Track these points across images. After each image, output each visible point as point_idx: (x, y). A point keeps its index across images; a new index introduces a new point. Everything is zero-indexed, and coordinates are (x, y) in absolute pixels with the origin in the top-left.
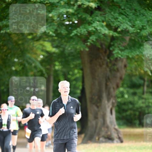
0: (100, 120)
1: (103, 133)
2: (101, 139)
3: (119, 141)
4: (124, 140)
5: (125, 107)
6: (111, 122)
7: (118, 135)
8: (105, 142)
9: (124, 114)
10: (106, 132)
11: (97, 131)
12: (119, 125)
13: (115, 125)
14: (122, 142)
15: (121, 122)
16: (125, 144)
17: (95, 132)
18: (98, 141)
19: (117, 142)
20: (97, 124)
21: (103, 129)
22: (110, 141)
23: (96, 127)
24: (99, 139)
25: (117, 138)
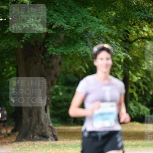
0: (35, 118)
1: (38, 131)
2: (35, 137)
3: (54, 139)
4: (59, 138)
5: (60, 105)
6: (46, 120)
7: (53, 133)
8: (40, 140)
9: (59, 112)
10: (41, 130)
11: (31, 129)
12: (53, 122)
13: (49, 123)
14: (56, 140)
15: (56, 120)
16: (59, 142)
17: (30, 129)
18: (33, 139)
19: (52, 140)
20: (31, 121)
21: (37, 126)
22: (45, 139)
23: (31, 125)
24: (33, 137)
25: (51, 136)
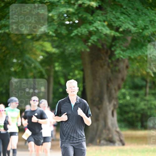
0: (101, 123)
1: (104, 136)
2: (102, 142)
3: (120, 144)
4: (126, 143)
5: (127, 109)
6: (113, 125)
7: (120, 138)
8: (107, 145)
9: (126, 116)
11: (98, 133)
12: (120, 127)
13: (116, 128)
14: (123, 144)
15: (123, 125)
16: (126, 147)
17: (96, 134)
18: (100, 144)
19: (119, 145)
20: (98, 126)
21: (104, 131)
22: (112, 144)
23: (97, 130)
24: (100, 142)
25: (118, 141)
